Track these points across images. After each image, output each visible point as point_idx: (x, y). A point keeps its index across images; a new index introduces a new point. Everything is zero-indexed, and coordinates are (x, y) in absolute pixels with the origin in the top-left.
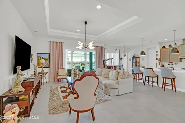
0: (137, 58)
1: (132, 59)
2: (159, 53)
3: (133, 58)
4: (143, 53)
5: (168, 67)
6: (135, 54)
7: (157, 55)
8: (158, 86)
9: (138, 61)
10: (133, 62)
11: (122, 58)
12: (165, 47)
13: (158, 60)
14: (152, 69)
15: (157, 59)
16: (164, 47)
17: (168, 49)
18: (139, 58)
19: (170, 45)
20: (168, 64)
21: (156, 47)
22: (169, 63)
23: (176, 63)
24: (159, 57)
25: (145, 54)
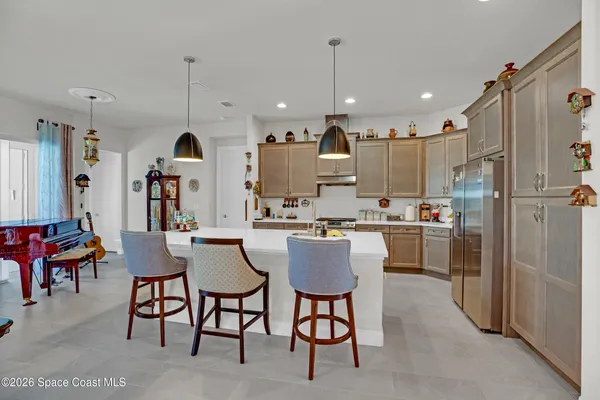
0: (170, 177)
1: (144, 182)
2: (254, 162)
3: (151, 179)
4: (188, 144)
5: (284, 216)
6: (159, 161)
7: (249, 168)
8: (268, 332)
9: (173, 196)
10: (149, 198)
11: (86, 178)
12: (274, 140)
13: (252, 190)
14: (239, 242)
15: (248, 185)
16: (271, 139)
17: (285, 147)
18: (177, 178)
19: (289, 133)
20: (284, 206)
21: (245, 137)
22: (286, 199)
23: (305, 203)
24: (254, 178)
25: (198, 154)
